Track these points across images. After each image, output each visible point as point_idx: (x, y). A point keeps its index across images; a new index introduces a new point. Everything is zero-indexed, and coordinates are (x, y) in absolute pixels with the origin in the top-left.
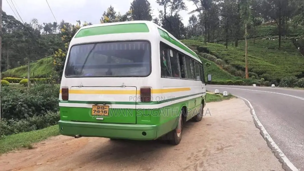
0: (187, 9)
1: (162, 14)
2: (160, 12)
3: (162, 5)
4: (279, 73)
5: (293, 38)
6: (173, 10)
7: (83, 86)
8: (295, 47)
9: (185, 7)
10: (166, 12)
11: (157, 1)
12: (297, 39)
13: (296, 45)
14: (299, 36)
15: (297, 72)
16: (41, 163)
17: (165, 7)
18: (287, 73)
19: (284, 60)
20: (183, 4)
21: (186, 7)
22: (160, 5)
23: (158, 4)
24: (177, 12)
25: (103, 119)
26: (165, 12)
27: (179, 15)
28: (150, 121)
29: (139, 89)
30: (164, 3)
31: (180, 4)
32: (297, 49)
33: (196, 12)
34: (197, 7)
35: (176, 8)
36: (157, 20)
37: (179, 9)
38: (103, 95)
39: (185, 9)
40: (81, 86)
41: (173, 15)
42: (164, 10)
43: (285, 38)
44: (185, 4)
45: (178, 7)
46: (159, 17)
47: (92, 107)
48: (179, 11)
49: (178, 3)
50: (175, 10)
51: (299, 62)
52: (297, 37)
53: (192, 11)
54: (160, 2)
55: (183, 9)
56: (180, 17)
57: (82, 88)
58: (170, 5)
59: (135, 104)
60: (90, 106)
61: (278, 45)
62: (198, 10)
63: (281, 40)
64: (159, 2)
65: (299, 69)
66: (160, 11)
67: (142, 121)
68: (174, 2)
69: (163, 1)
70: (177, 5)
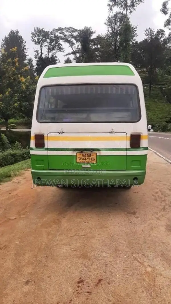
0: (65, 50)
1: (38, 55)
2: (36, 52)
3: (38, 45)
4: (152, 119)
5: (161, 87)
6: (50, 51)
7: (64, 133)
8: (163, 95)
9: (62, 49)
10: (43, 52)
11: (33, 40)
12: (164, 87)
13: (164, 93)
14: (166, 85)
15: (167, 118)
16: (15, 218)
17: (41, 46)
18: (158, 119)
19: (155, 107)
20: (60, 46)
21: (64, 49)
22: (36, 44)
23: (34, 43)
24: (54, 53)
25: (90, 166)
26: (41, 52)
27: (56, 57)
28: (139, 167)
29: (129, 135)
30: (40, 42)
31: (57, 45)
32: (164, 97)
33: (72, 55)
34: (73, 49)
35: (53, 49)
36: (31, 60)
37: (55, 50)
38: (90, 142)
39: (62, 51)
40: (62, 132)
41: (50, 56)
42: (40, 50)
43: (154, 86)
44: (62, 45)
45: (55, 48)
46: (34, 57)
47: (76, 155)
48: (56, 52)
49: (55, 43)
50: (52, 51)
51: (167, 109)
52: (164, 86)
53: (68, 53)
54: (36, 41)
55: (60, 51)
56: (58, 59)
57: (63, 135)
58: (47, 46)
59: (125, 151)
60: (75, 153)
61: (149, 92)
62: (74, 53)
63: (151, 89)
64: (34, 40)
65: (167, 115)
66: (36, 50)
67: (132, 167)
68: (50, 42)
69: (39, 41)
70: (54, 46)
